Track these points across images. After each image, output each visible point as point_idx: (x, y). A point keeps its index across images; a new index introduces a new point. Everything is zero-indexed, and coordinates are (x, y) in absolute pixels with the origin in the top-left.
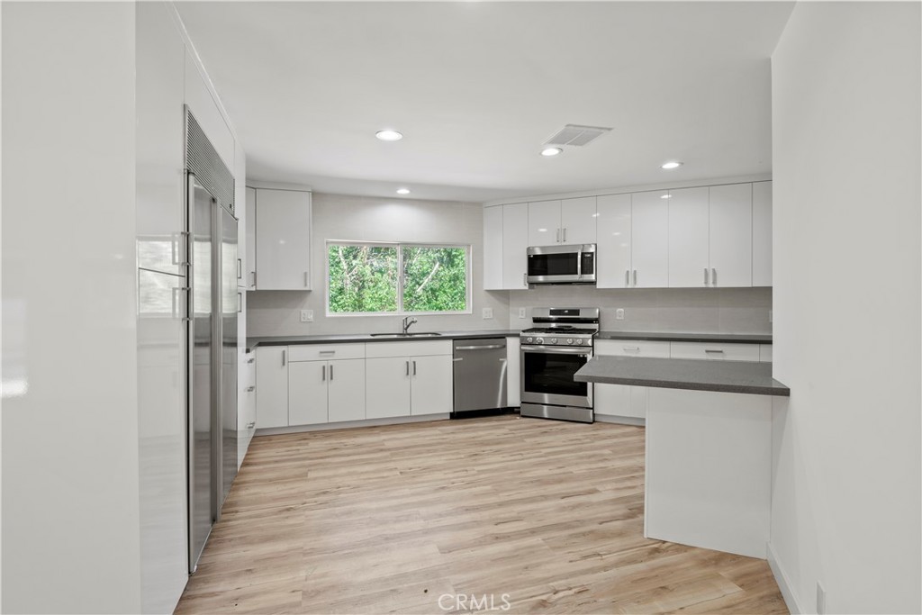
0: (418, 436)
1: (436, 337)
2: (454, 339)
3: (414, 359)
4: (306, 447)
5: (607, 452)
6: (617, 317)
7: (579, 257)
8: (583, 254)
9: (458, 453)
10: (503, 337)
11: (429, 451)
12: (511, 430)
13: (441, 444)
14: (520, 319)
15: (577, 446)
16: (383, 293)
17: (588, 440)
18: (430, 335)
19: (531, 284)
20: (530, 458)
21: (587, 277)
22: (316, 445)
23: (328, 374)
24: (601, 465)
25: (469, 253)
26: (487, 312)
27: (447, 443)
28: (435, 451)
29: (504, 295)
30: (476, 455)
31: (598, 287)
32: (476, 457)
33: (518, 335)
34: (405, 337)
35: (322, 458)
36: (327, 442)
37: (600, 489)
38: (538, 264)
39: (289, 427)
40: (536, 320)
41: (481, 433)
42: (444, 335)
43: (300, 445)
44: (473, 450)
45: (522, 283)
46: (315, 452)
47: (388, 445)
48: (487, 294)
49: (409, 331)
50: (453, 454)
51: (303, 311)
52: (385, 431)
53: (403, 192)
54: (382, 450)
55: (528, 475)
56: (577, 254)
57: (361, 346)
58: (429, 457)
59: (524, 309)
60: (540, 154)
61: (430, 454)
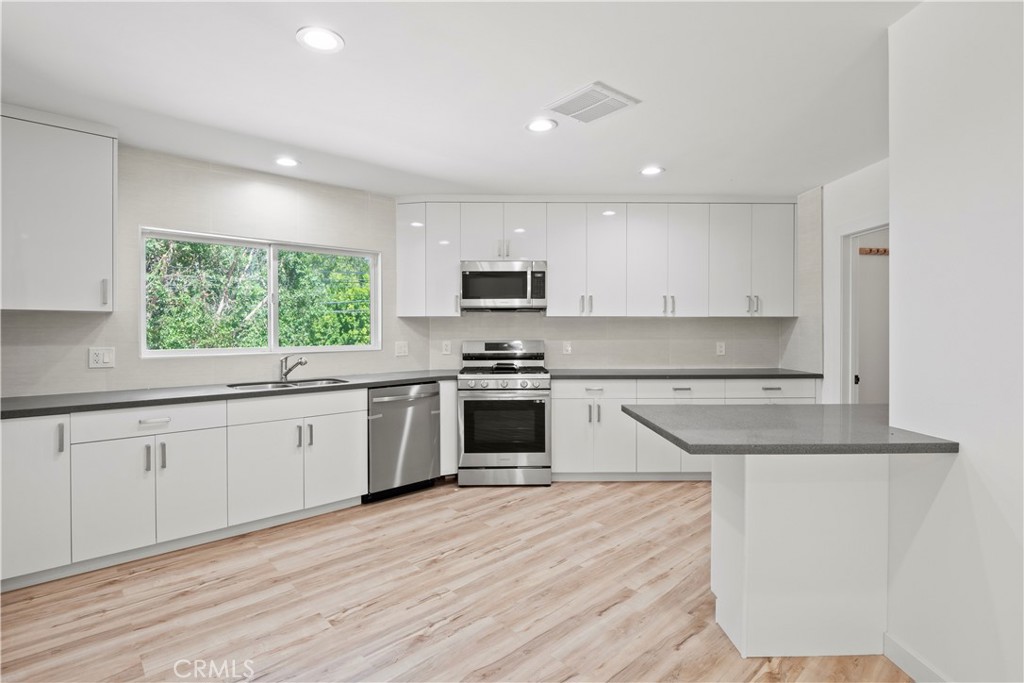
0: (327, 543)
1: (337, 386)
2: (371, 387)
3: (309, 421)
4: (119, 601)
5: (595, 525)
6: (563, 353)
7: (529, 277)
8: (533, 273)
9: (407, 564)
10: (433, 381)
11: (358, 569)
12: (459, 510)
13: (370, 551)
14: (443, 356)
15: (558, 522)
16: (193, 321)
17: (561, 512)
18: (324, 384)
19: (464, 309)
20: (512, 553)
21: (536, 303)
22: (137, 592)
23: (155, 458)
24: (605, 547)
25: (376, 265)
26: (400, 346)
27: (381, 547)
28: (368, 566)
29: (421, 324)
30: (435, 561)
31: (548, 314)
32: (437, 567)
33: (455, 378)
34: (284, 388)
35: (161, 621)
36: (162, 582)
37: (634, 587)
38: (474, 284)
39: (73, 565)
40: (467, 357)
41: (420, 522)
42: (352, 382)
43: (103, 598)
44: (428, 553)
45: (454, 309)
46: (141, 610)
47: (283, 568)
48: (401, 322)
49: (290, 377)
50: (400, 567)
51: (93, 349)
52: (265, 541)
53: (286, 162)
54: (276, 581)
55: (530, 584)
56: (526, 273)
57: (221, 405)
58: (365, 579)
59: (448, 342)
60: (527, 128)
61: (364, 574)
